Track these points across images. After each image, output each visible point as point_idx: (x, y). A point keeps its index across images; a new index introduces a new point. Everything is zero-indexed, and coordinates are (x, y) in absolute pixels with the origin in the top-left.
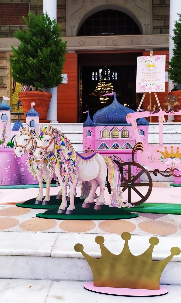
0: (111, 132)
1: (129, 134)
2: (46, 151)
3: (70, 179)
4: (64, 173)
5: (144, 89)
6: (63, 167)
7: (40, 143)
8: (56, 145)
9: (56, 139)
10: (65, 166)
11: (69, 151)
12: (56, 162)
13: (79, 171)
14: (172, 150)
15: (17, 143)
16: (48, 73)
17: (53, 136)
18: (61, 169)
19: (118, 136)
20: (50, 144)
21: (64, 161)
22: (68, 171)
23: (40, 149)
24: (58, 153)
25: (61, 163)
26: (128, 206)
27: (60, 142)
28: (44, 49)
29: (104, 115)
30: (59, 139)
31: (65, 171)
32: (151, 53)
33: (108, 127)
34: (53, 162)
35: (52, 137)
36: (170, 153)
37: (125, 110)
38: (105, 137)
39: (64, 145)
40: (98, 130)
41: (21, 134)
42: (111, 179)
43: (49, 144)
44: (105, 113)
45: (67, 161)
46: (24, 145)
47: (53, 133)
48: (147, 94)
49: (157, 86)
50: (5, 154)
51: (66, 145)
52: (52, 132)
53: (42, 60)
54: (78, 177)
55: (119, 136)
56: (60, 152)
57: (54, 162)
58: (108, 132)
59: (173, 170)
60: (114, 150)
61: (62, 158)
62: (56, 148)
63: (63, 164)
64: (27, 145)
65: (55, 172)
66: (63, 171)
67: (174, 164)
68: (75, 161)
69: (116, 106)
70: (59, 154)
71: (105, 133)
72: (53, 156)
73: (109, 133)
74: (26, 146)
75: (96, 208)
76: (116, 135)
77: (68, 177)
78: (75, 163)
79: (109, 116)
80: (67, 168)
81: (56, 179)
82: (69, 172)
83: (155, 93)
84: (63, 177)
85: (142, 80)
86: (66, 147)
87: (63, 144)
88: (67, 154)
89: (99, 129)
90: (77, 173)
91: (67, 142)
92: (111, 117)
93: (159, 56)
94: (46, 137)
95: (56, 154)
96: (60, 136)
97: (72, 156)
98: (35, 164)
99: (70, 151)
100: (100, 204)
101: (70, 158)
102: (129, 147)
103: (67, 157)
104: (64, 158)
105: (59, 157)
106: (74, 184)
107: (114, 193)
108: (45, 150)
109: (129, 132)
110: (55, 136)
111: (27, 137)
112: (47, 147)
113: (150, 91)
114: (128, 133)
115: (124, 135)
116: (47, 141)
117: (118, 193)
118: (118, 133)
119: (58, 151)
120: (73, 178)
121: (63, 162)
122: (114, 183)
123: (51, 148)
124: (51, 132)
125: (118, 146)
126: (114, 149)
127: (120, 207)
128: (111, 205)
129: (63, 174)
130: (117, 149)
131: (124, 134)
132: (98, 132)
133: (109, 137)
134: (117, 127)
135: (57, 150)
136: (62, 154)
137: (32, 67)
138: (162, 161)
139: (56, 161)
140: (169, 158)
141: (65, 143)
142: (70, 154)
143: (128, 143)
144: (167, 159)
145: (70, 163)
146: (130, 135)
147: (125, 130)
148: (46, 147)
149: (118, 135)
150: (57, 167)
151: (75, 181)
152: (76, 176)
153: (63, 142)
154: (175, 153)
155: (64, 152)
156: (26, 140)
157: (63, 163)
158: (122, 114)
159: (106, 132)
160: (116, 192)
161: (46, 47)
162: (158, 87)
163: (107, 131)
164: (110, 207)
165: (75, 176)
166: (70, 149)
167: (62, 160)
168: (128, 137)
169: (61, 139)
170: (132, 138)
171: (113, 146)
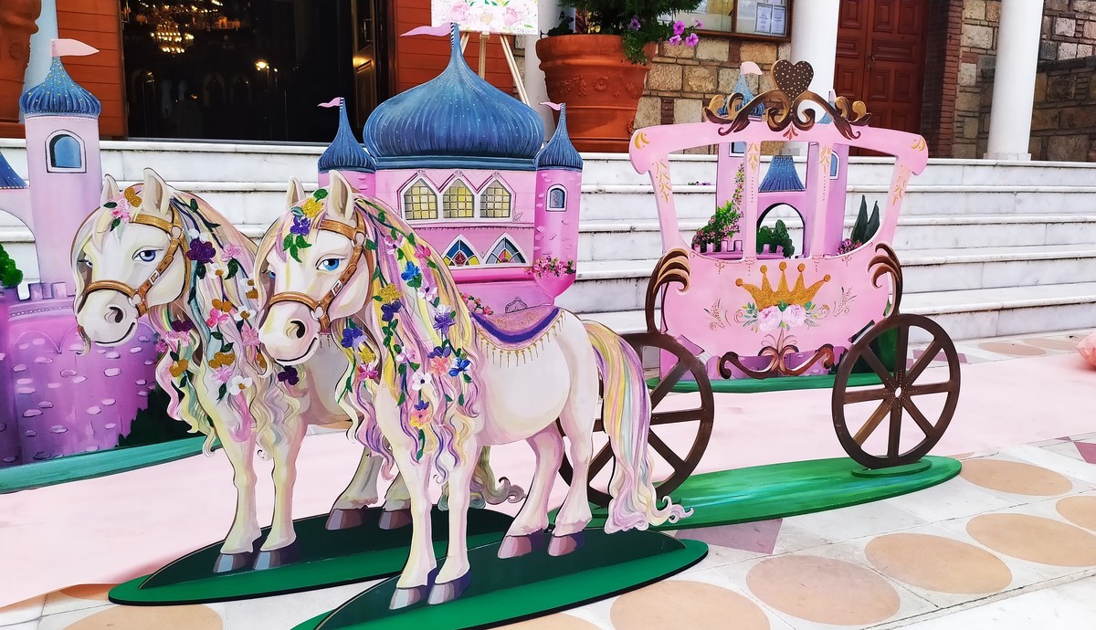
0: (440, 196)
1: (510, 202)
2: (327, 316)
3: (448, 438)
4: (420, 416)
5: (462, 17)
6: (415, 386)
7: (295, 276)
8: (377, 281)
9: (374, 252)
10: (423, 381)
11: (440, 307)
12: (379, 368)
13: (484, 396)
14: (784, 275)
15: (90, 271)
17: (360, 239)
18: (402, 400)
19: (469, 213)
20: (346, 279)
21: (418, 360)
22: (435, 402)
23: (292, 307)
24: (386, 324)
25: (402, 369)
26: (673, 518)
27: (396, 268)
29: (413, 119)
30: (391, 252)
31: (423, 406)
33: (429, 172)
34: (361, 370)
35: (355, 242)
36: (775, 290)
37: (497, 105)
38: (417, 215)
39: (416, 283)
40: (387, 185)
41: (115, 223)
42: (614, 419)
43: (342, 280)
44: (415, 114)
45: (432, 356)
46: (139, 283)
47: (361, 223)
48: (474, 37)
49: (510, 11)
51: (425, 284)
52: (356, 216)
54: (480, 428)
55: (473, 210)
56: (399, 318)
57: (370, 368)
58: (428, 195)
59: (783, 350)
60: (456, 267)
61: (408, 347)
62: (378, 298)
63: (411, 374)
64: (154, 278)
65: (373, 419)
66: (413, 409)
67: (785, 329)
68: (467, 353)
69: (462, 82)
70: (394, 325)
71: (416, 199)
72: (364, 337)
73: (432, 198)
74: (148, 285)
75: (555, 549)
76: (461, 206)
77: (438, 431)
78: (467, 363)
79: (432, 128)
80: (430, 394)
81: (379, 451)
82: (440, 407)
83: (502, 35)
84: (415, 434)
86: (427, 290)
87: (413, 277)
88: (430, 324)
89: (390, 183)
90: (476, 407)
91: (432, 264)
92: (441, 132)
94: (324, 243)
95: (376, 324)
96: (396, 238)
97: (453, 331)
98: (206, 379)
99: (443, 309)
100: (570, 531)
101: (448, 341)
102: (509, 254)
103: (433, 339)
104: (419, 343)
105: (392, 343)
106: (462, 463)
107: (624, 475)
108: (320, 312)
109: (510, 196)
110: (372, 239)
111: (155, 239)
112: (332, 297)
113: (485, 29)
114: (506, 199)
115: (494, 209)
116: (332, 262)
117: (640, 471)
118: (470, 199)
119: (389, 311)
120: (458, 433)
121: (411, 364)
122: (625, 433)
123: (351, 300)
124: (348, 219)
125: (470, 253)
126: (452, 264)
127: (643, 528)
128: (615, 524)
129: (414, 423)
130: (465, 267)
131: (494, 202)
132: (388, 192)
133: (433, 214)
134: (467, 172)
135: (383, 308)
136: (409, 325)
138: (749, 319)
139: (377, 361)
140: (773, 308)
141: (420, 272)
142: (443, 323)
143: (507, 241)
144: (766, 311)
145: (446, 366)
146: (514, 209)
147: (497, 185)
148: (324, 293)
149: (469, 206)
150: (383, 395)
151: (467, 447)
153: (409, 265)
154: (791, 287)
155: (415, 318)
156: (148, 253)
157: (415, 367)
158: (484, 118)
159: (420, 195)
160: (630, 469)
162: (514, 12)
163: (424, 190)
164: (611, 534)
165: (470, 421)
166: (443, 298)
167: (408, 356)
168: (505, 213)
169: (401, 254)
170: (522, 220)
171: (450, 254)
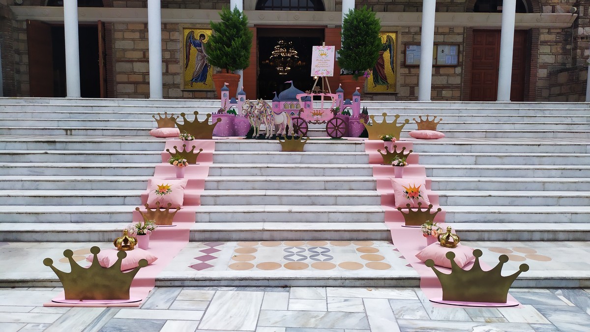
0: (289, 105)
5: (317, 73)
7: (258, 107)
9: (264, 105)
14: (317, 111)
16: (239, 60)
21: (268, 115)
22: (270, 119)
23: (257, 110)
27: (266, 107)
28: (236, 39)
29: (286, 94)
31: (268, 120)
32: (324, 43)
33: (288, 102)
42: (289, 123)
46: (247, 109)
48: (320, 78)
50: (226, 117)
53: (235, 49)
59: (318, 121)
65: (264, 121)
67: (318, 118)
69: (293, 89)
70: (266, 112)
71: (286, 106)
77: (270, 122)
78: (273, 116)
83: (326, 77)
84: (268, 122)
85: (316, 66)
86: (269, 109)
89: (282, 103)
90: (274, 120)
92: (289, 96)
93: (330, 47)
95: (264, 112)
97: (272, 113)
98: (252, 118)
113: (322, 76)
120: (272, 122)
132: (282, 105)
135: (265, 110)
137: (227, 55)
138: (312, 117)
142: (270, 112)
144: (315, 116)
145: (271, 116)
148: (260, 109)
151: (273, 124)
152: (274, 122)
155: (268, 111)
158: (295, 94)
161: (238, 37)
162: (328, 72)
163: (287, 104)
